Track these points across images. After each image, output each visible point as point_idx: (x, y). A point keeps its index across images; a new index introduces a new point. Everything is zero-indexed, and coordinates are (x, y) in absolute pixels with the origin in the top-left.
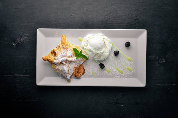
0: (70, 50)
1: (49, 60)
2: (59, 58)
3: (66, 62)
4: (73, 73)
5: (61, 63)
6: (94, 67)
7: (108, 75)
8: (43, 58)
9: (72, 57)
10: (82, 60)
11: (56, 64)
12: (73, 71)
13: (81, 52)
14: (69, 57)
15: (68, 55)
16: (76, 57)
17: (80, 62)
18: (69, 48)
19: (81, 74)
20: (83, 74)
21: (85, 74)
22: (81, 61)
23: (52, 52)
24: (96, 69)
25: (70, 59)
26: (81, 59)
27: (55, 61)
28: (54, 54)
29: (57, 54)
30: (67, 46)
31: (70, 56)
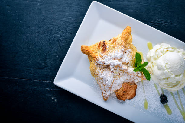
0: (130, 54)
1: (91, 54)
2: (108, 58)
3: (115, 68)
4: (117, 91)
5: (108, 67)
6: (151, 96)
7: (166, 116)
8: (82, 47)
9: (129, 65)
10: (140, 77)
11: (98, 64)
12: (119, 88)
13: (146, 64)
14: (124, 63)
15: (123, 60)
16: (133, 69)
17: (135, 78)
18: (130, 50)
19: (128, 98)
20: (130, 99)
21: (132, 100)
22: (138, 77)
23: (100, 44)
24: (152, 99)
25: (124, 67)
26: (140, 75)
27: (100, 59)
28: (101, 48)
29: (107, 50)
30: (127, 45)
31: (127, 63)
